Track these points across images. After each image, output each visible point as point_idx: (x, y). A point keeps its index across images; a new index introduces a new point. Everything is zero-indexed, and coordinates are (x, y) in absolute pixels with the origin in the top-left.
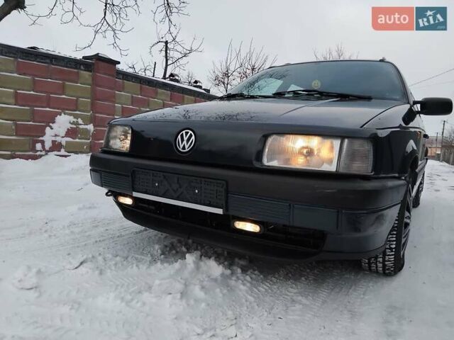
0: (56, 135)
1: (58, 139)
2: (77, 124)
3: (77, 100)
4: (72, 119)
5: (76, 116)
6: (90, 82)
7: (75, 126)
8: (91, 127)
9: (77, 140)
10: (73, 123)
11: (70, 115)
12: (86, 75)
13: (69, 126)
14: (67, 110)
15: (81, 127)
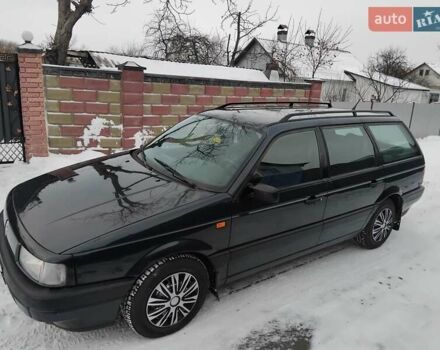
0: (93, 135)
1: (95, 138)
2: (109, 124)
3: (108, 105)
4: (105, 121)
5: (108, 119)
6: (119, 88)
7: (107, 127)
8: (121, 127)
9: (110, 138)
10: (106, 124)
11: (103, 117)
12: (115, 82)
13: (103, 127)
14: (101, 113)
15: (113, 127)
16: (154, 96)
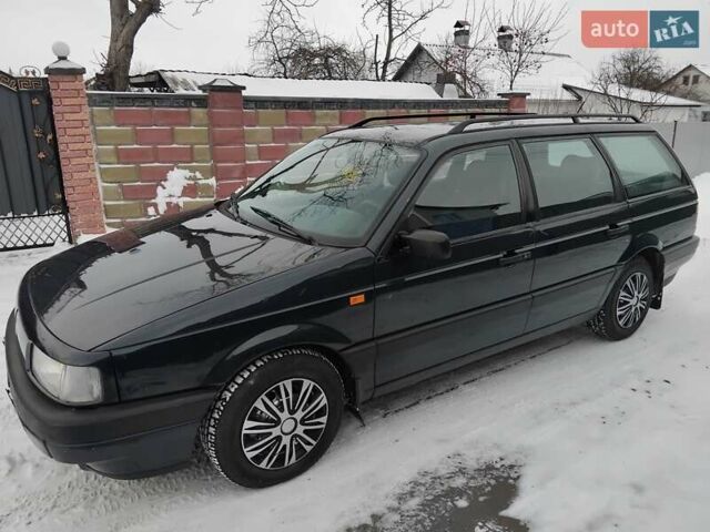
0: (170, 196)
1: (174, 200)
2: (195, 178)
3: (191, 149)
4: (187, 173)
5: (192, 170)
6: (206, 121)
7: (192, 182)
8: (212, 181)
9: (198, 199)
10: (190, 178)
11: (185, 168)
12: (199, 113)
13: (186, 182)
14: (181, 162)
15: (200, 182)
16: (261, 131)
